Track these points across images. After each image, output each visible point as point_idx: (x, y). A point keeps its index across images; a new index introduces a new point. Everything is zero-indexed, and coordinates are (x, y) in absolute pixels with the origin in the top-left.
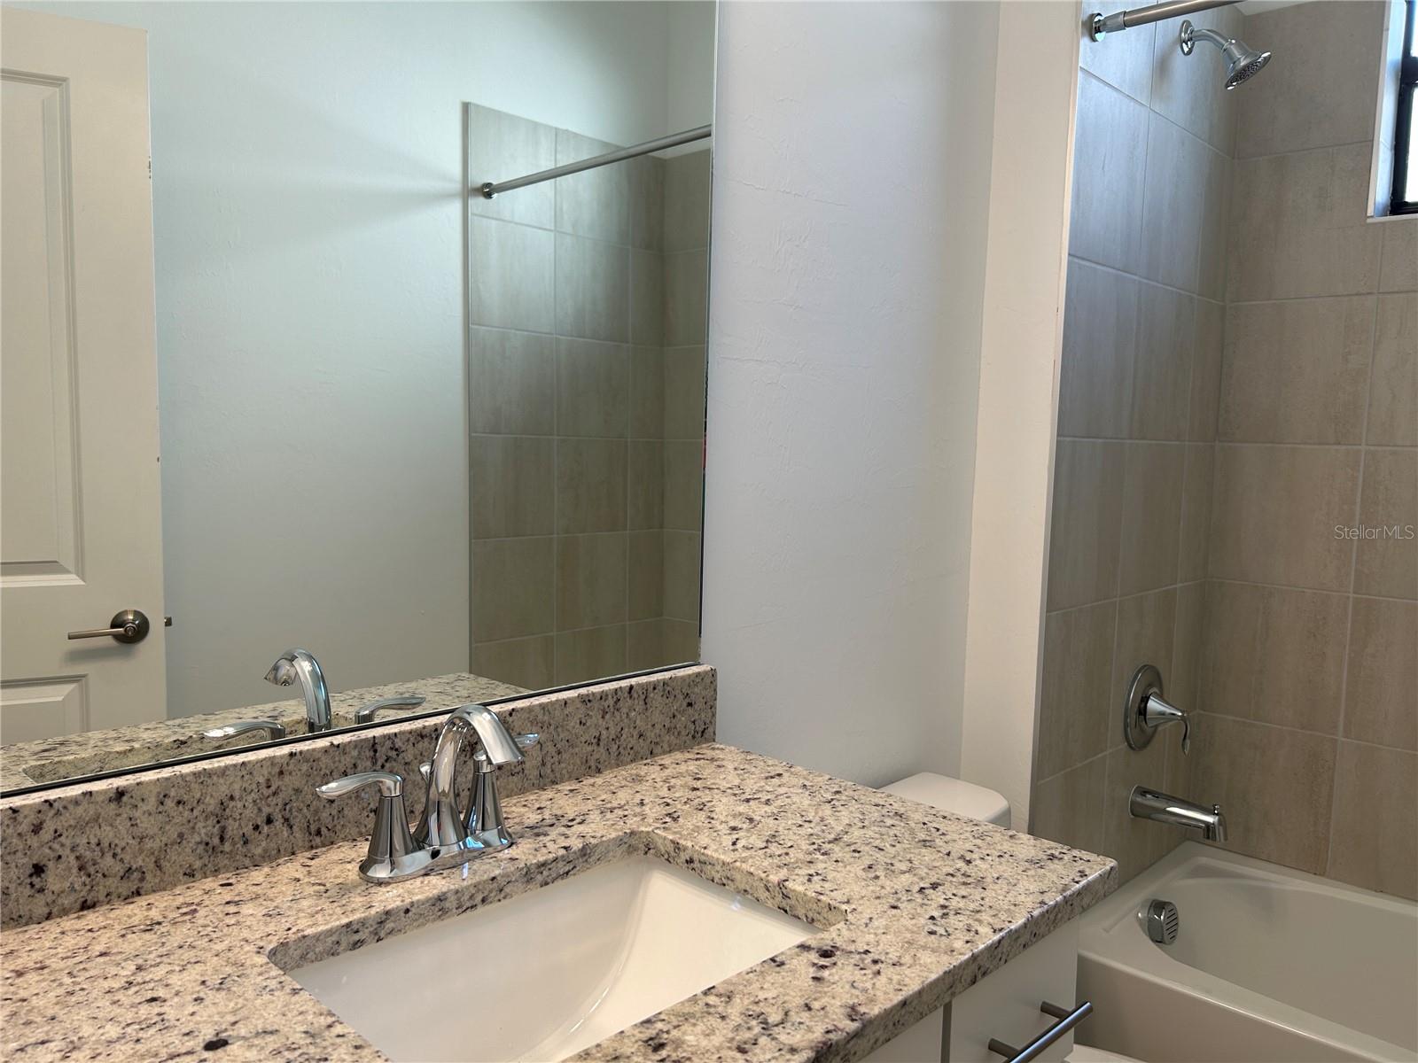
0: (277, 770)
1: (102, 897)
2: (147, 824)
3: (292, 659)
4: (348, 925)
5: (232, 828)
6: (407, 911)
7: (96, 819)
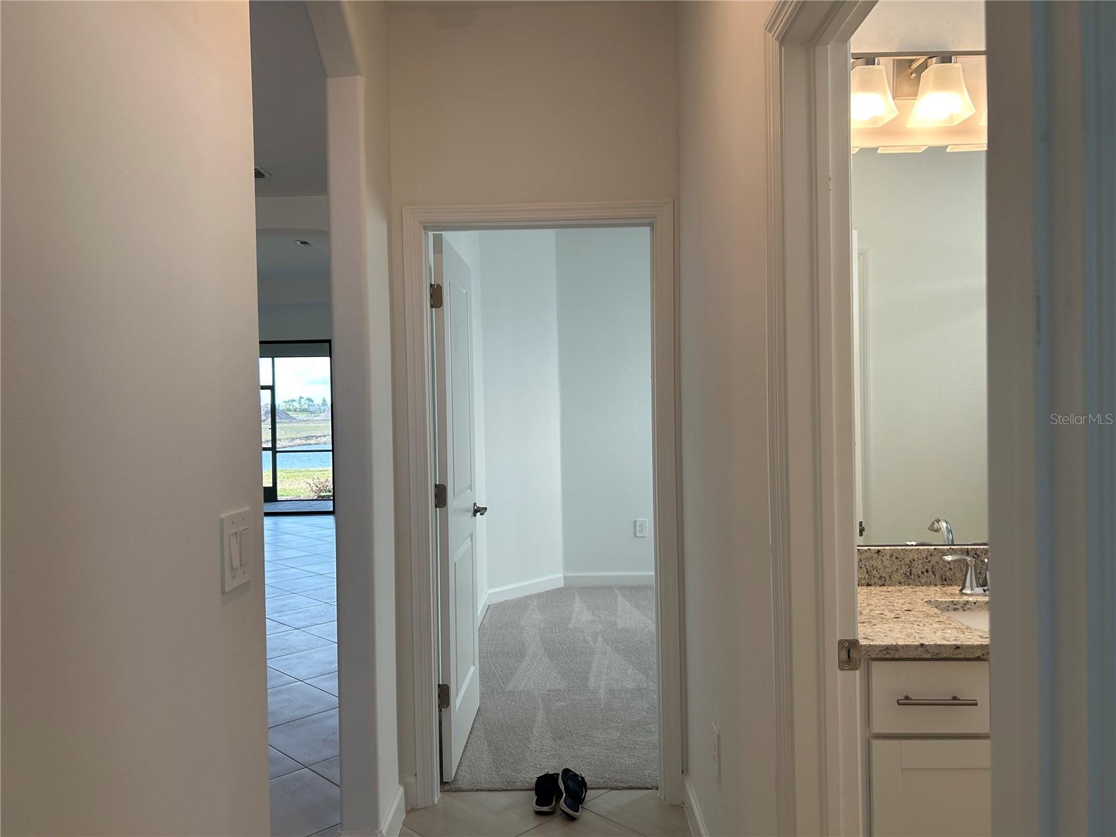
0: (929, 553)
1: (873, 583)
2: (887, 563)
3: (938, 521)
4: (952, 601)
5: (914, 571)
6: (975, 603)
7: (872, 558)
